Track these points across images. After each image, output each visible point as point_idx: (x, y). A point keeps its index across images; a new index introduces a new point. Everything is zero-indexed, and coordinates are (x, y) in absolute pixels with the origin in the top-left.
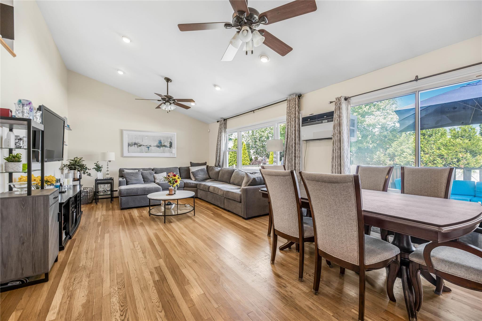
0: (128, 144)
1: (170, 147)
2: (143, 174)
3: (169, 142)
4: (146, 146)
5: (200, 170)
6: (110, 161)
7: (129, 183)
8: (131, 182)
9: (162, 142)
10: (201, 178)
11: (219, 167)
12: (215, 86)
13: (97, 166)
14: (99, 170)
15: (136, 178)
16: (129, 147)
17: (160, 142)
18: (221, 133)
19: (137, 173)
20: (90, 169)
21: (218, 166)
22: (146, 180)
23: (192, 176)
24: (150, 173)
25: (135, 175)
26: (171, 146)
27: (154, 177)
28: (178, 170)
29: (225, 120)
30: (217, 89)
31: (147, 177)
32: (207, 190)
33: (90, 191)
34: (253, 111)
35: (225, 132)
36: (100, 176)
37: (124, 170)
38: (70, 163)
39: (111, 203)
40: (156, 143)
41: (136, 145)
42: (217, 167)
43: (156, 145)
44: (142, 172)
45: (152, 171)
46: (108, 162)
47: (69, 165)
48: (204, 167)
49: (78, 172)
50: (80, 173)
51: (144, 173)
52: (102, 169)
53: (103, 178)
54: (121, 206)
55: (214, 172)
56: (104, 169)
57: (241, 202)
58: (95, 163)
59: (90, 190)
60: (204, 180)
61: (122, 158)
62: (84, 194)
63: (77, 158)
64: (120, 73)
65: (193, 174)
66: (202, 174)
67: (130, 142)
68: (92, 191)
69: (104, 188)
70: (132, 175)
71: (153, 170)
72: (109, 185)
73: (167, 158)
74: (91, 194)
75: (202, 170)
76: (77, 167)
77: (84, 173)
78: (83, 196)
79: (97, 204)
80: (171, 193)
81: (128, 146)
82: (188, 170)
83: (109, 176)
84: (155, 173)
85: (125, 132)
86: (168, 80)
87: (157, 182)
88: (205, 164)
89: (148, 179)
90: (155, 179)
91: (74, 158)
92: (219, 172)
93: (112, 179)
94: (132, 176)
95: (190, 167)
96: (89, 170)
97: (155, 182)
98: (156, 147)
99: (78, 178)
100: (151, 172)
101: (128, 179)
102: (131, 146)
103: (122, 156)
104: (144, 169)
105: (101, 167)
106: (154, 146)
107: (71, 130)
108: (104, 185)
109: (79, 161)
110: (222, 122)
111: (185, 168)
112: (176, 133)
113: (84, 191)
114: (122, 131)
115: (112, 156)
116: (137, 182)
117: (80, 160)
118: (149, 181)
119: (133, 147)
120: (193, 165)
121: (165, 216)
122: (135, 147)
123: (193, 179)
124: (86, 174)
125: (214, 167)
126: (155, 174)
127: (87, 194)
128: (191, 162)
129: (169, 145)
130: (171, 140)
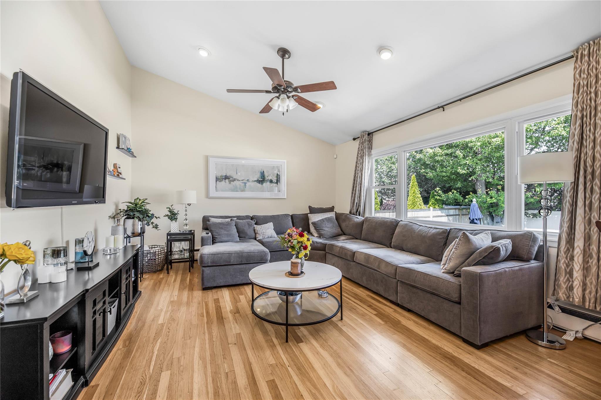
0: (216, 178)
1: (277, 183)
2: (237, 225)
3: (276, 175)
4: (242, 182)
5: (326, 219)
6: (189, 205)
7: (217, 240)
8: (220, 239)
9: (266, 174)
10: (329, 234)
11: (358, 214)
12: (381, 49)
13: (170, 211)
14: (173, 218)
15: (227, 233)
16: (218, 182)
17: (263, 175)
18: (362, 157)
19: (228, 224)
20: (159, 217)
21: (356, 213)
22: (242, 236)
23: (312, 229)
24: (248, 224)
25: (225, 226)
26: (278, 181)
27: (254, 230)
28: (291, 219)
29: (370, 134)
30: (386, 56)
31: (244, 230)
32: (349, 258)
33: (160, 252)
34: (443, 107)
35: (370, 155)
36: (175, 227)
37: (210, 218)
38: (128, 207)
39: (190, 271)
40: (257, 176)
41: (227, 180)
42: (354, 214)
43: (256, 179)
44: (236, 222)
45: (252, 220)
46: (187, 206)
47: (126, 211)
48: (332, 215)
49: (140, 222)
50: (142, 224)
51: (239, 224)
52: (179, 217)
53: (178, 232)
54: (203, 284)
55: (351, 223)
56: (181, 217)
57: (459, 303)
58: (167, 208)
59: (159, 250)
60: (335, 237)
61: (208, 199)
62: (150, 257)
63: (138, 200)
64: (203, 54)
65: (314, 227)
66: (328, 226)
67: (219, 175)
68: (162, 252)
69: (180, 246)
70: (221, 226)
71: (252, 218)
72: (187, 243)
73: (273, 200)
74: (160, 256)
75: (329, 220)
76: (137, 214)
77: (148, 224)
78: (149, 260)
79: (168, 273)
80: (295, 272)
81: (216, 182)
82: (305, 219)
83: (188, 228)
84: (256, 224)
85: (211, 160)
86: (284, 53)
87: (259, 238)
88: (331, 209)
89: (246, 234)
90: (256, 234)
91: (135, 200)
92: (362, 223)
93: (192, 233)
94: (222, 228)
95: (309, 215)
96: (157, 218)
97: (255, 239)
98: (256, 182)
99: (140, 231)
100: (250, 222)
101: (214, 234)
102: (220, 182)
103: (208, 196)
104: (239, 218)
105: (176, 214)
106: (253, 181)
107: (136, 157)
108: (180, 242)
109: (141, 204)
110: (364, 139)
111: (301, 216)
112: (285, 161)
113: (150, 252)
114: (207, 158)
115: (192, 197)
116: (229, 238)
117: (143, 202)
118: (247, 237)
119: (223, 182)
120: (313, 210)
121: (287, 325)
122: (225, 182)
123: (316, 235)
124: (151, 226)
125: (348, 214)
126: (255, 226)
127: (155, 257)
128: (310, 207)
129: (276, 179)
130: (279, 171)
